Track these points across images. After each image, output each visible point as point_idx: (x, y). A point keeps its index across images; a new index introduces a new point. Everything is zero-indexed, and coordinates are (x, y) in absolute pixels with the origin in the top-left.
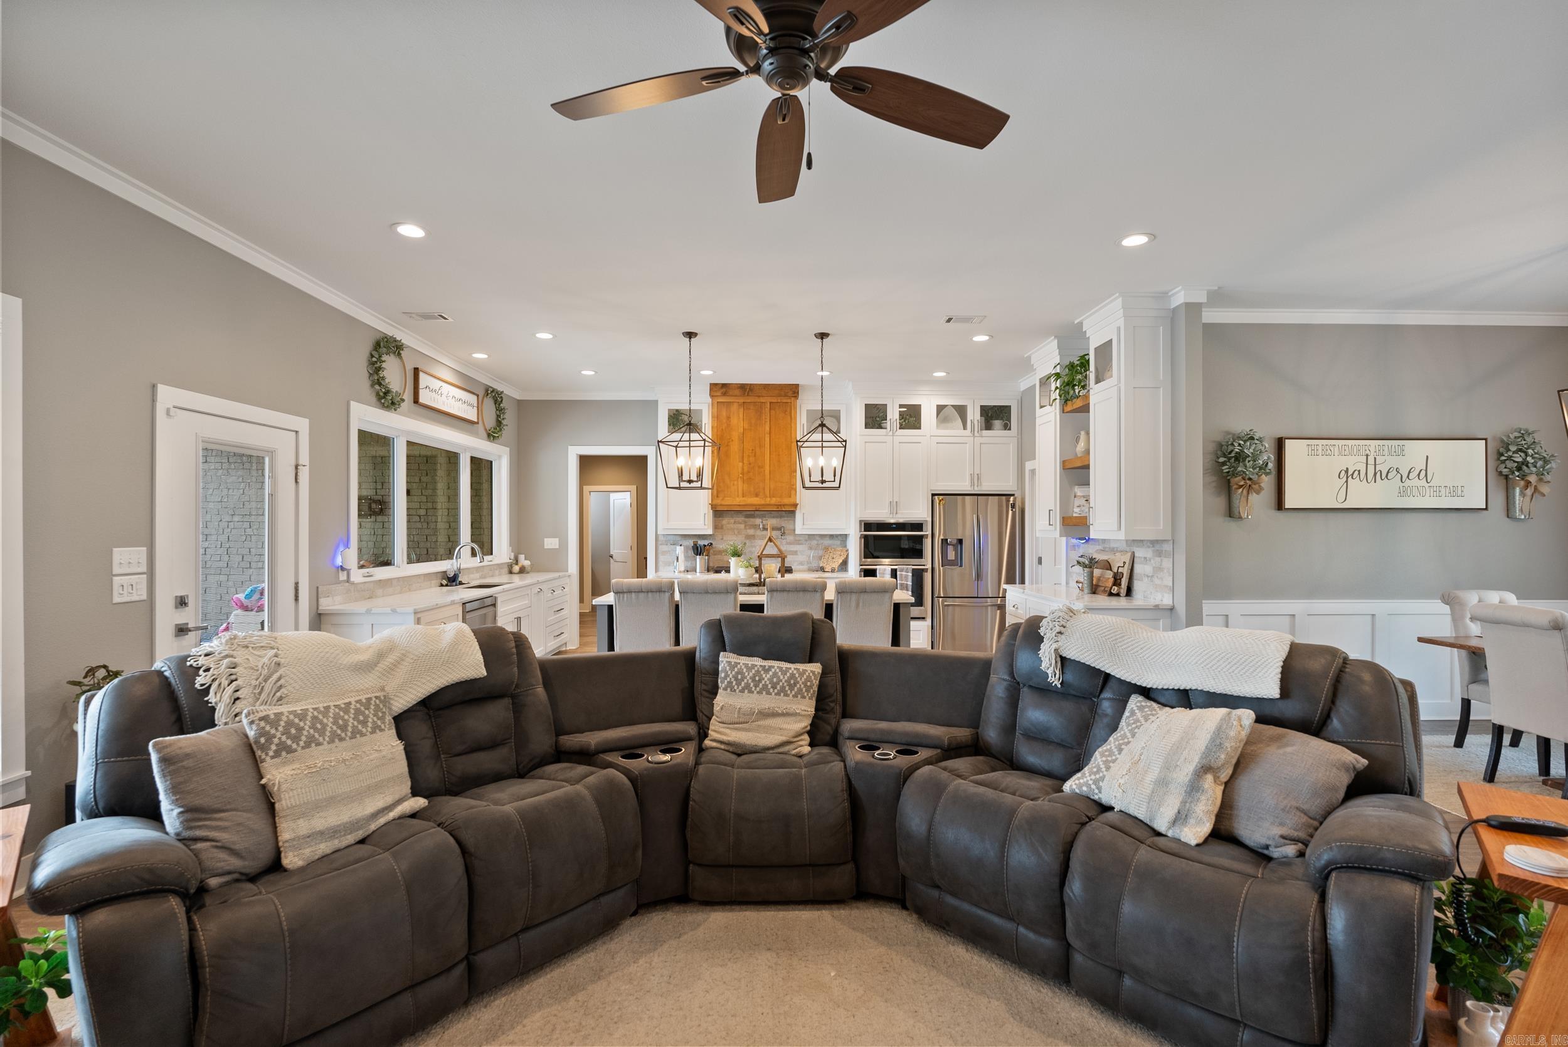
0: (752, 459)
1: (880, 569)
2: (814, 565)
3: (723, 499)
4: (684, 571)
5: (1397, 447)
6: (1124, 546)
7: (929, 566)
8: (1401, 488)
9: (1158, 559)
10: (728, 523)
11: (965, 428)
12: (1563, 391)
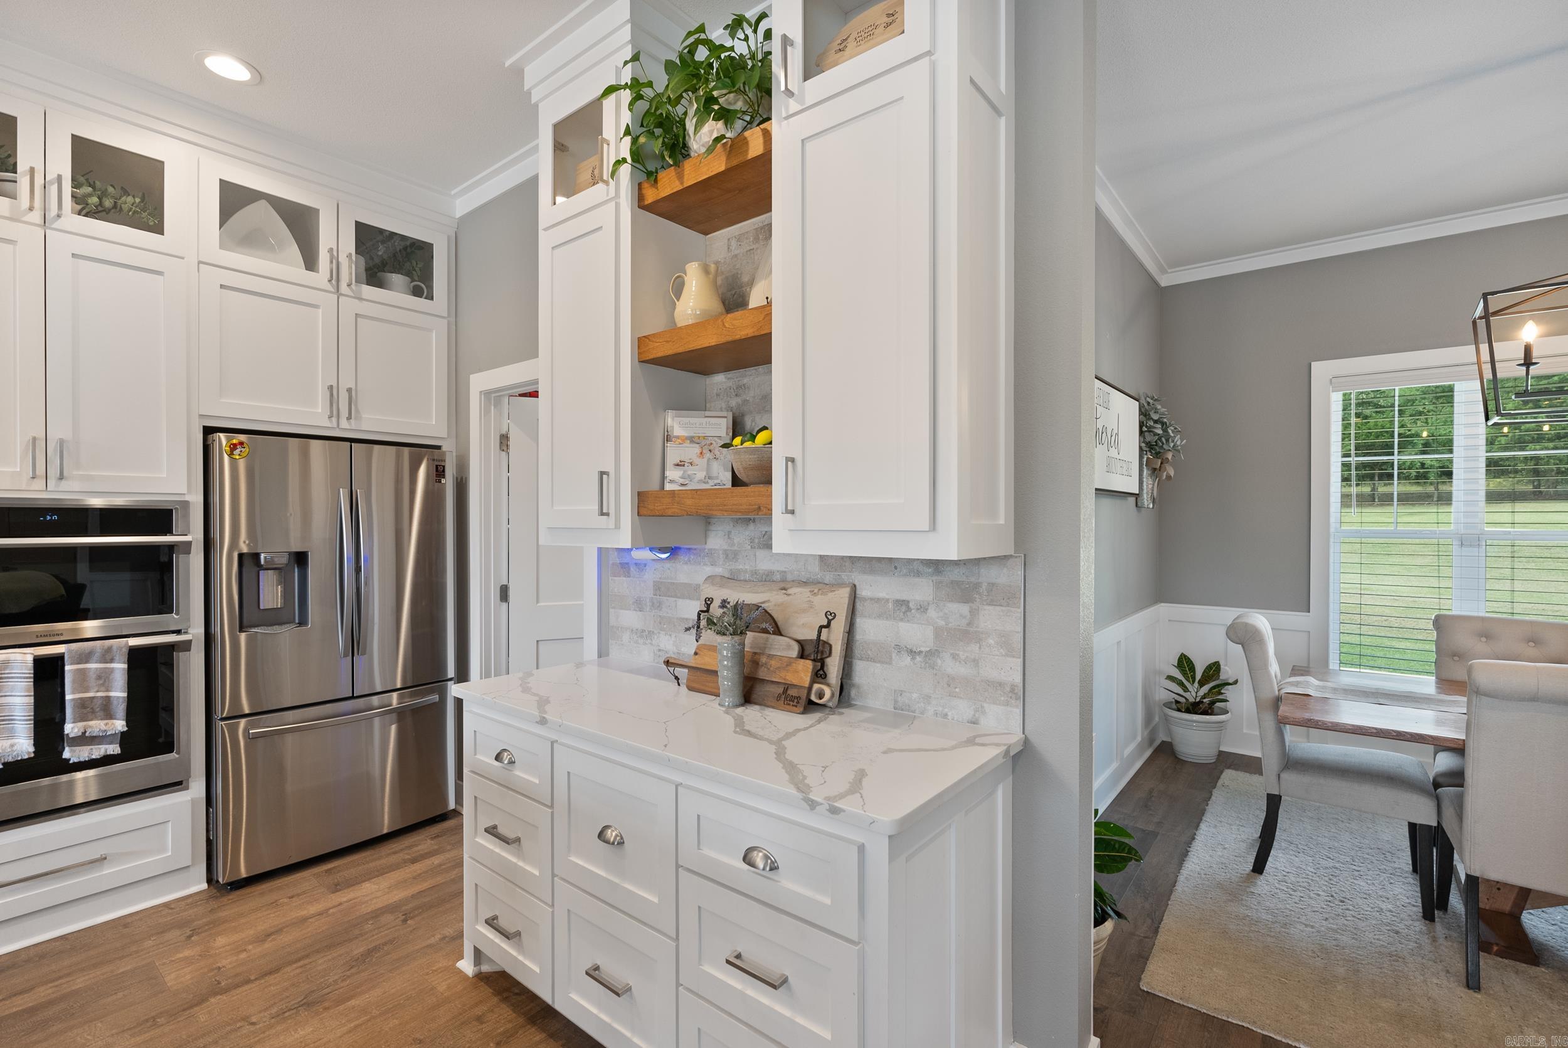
6: (815, 569)
7: (196, 632)
8: (1108, 459)
9: (965, 609)
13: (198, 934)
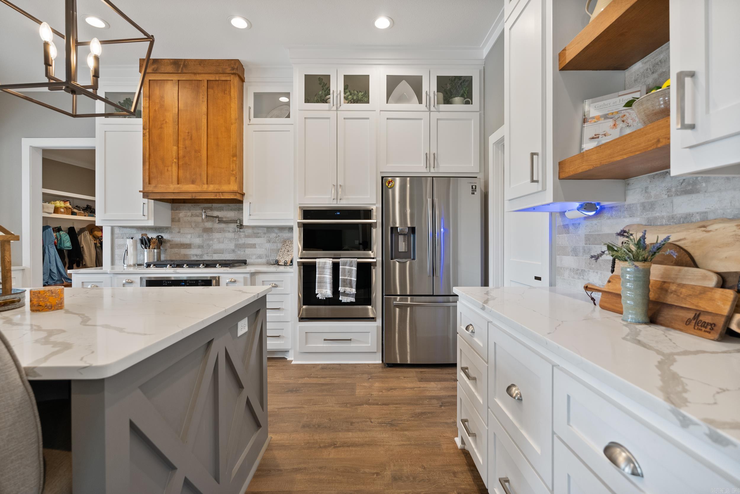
0: (188, 142)
1: (319, 262)
2: (273, 258)
3: (156, 187)
4: (134, 265)
7: (379, 259)
10: (186, 216)
11: (420, 102)
13: (372, 379)
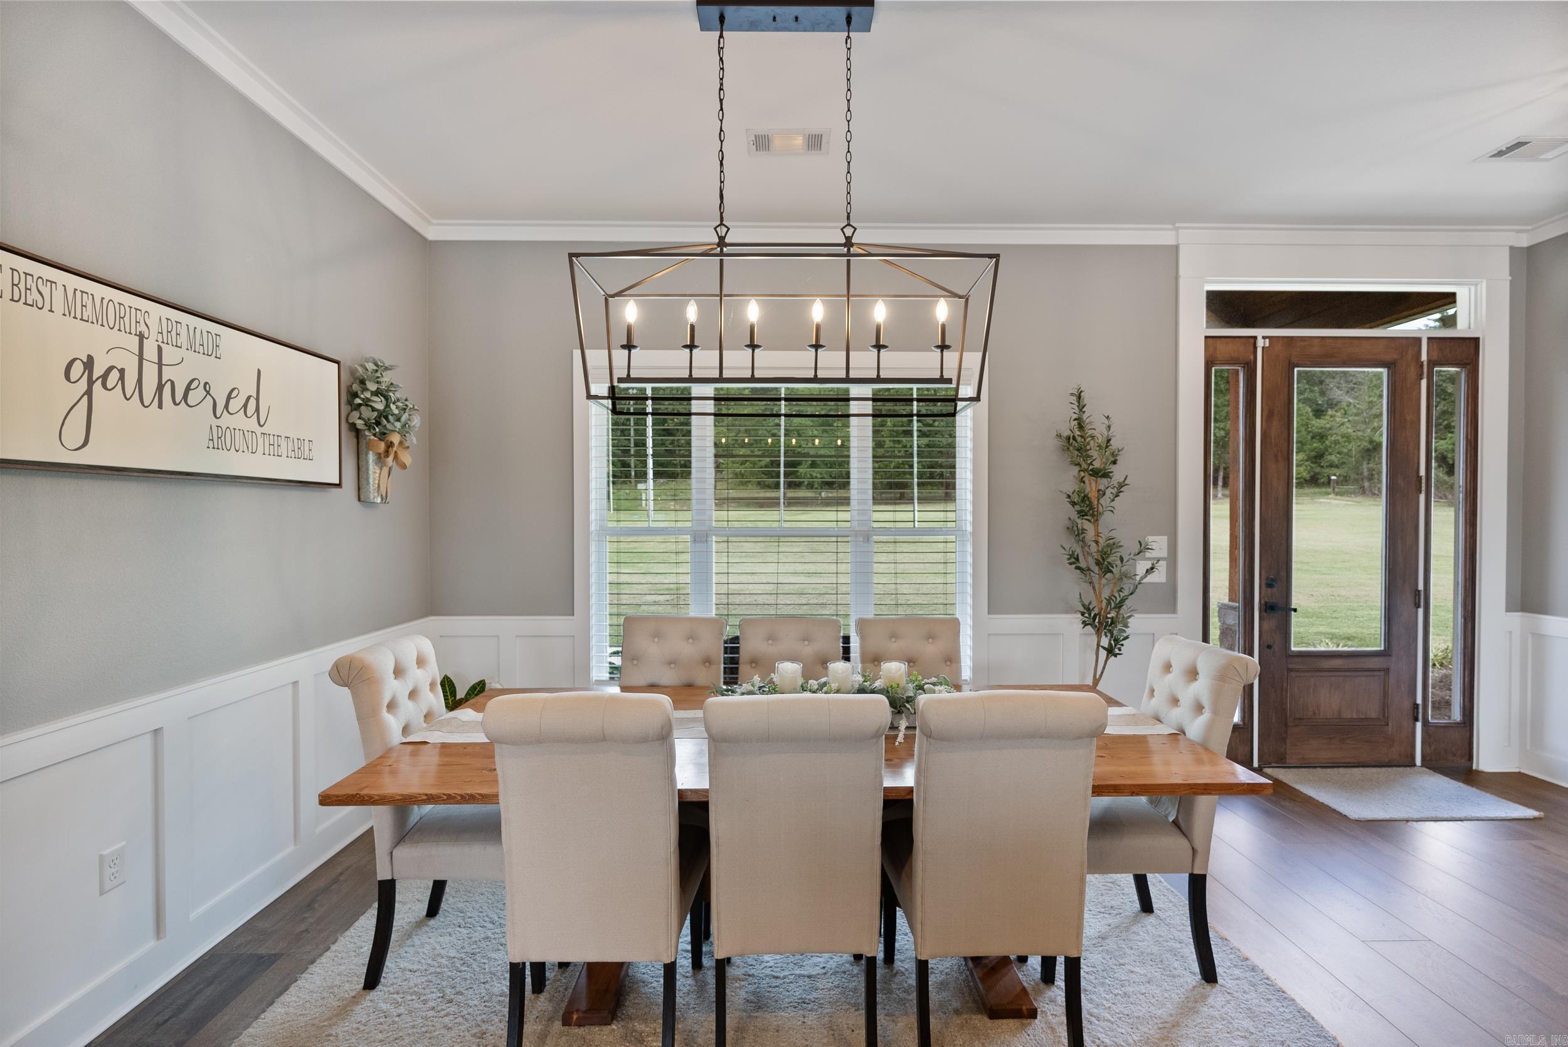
5: (205, 334)
8: (215, 429)
12: (577, 255)
